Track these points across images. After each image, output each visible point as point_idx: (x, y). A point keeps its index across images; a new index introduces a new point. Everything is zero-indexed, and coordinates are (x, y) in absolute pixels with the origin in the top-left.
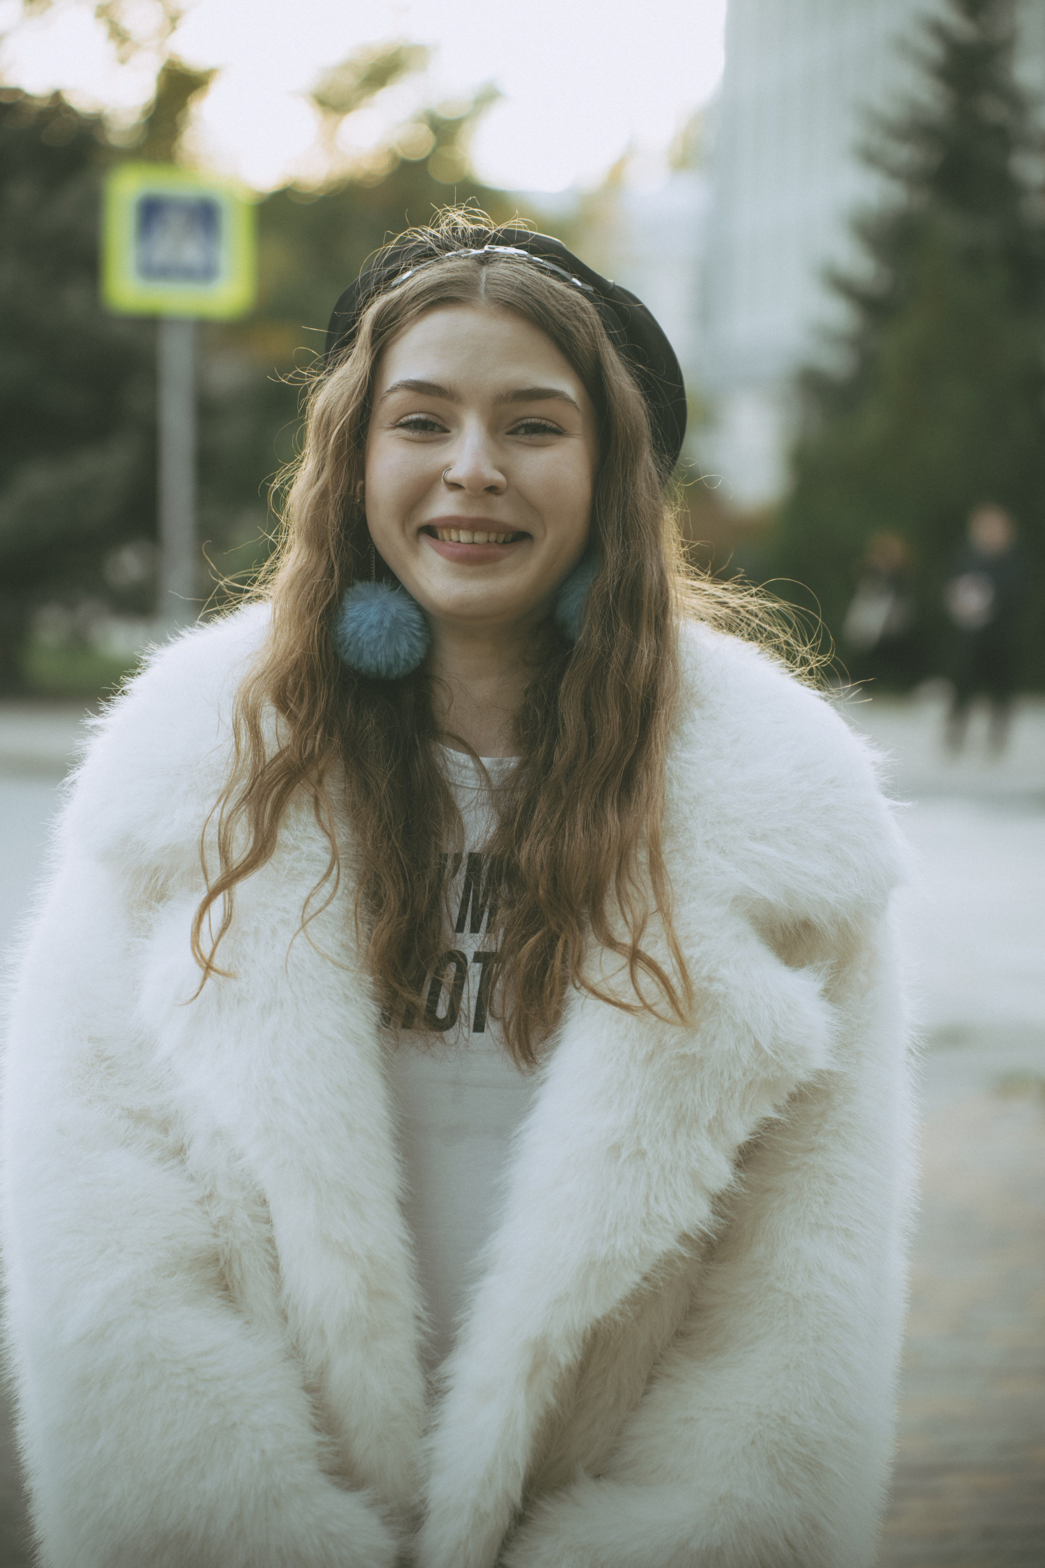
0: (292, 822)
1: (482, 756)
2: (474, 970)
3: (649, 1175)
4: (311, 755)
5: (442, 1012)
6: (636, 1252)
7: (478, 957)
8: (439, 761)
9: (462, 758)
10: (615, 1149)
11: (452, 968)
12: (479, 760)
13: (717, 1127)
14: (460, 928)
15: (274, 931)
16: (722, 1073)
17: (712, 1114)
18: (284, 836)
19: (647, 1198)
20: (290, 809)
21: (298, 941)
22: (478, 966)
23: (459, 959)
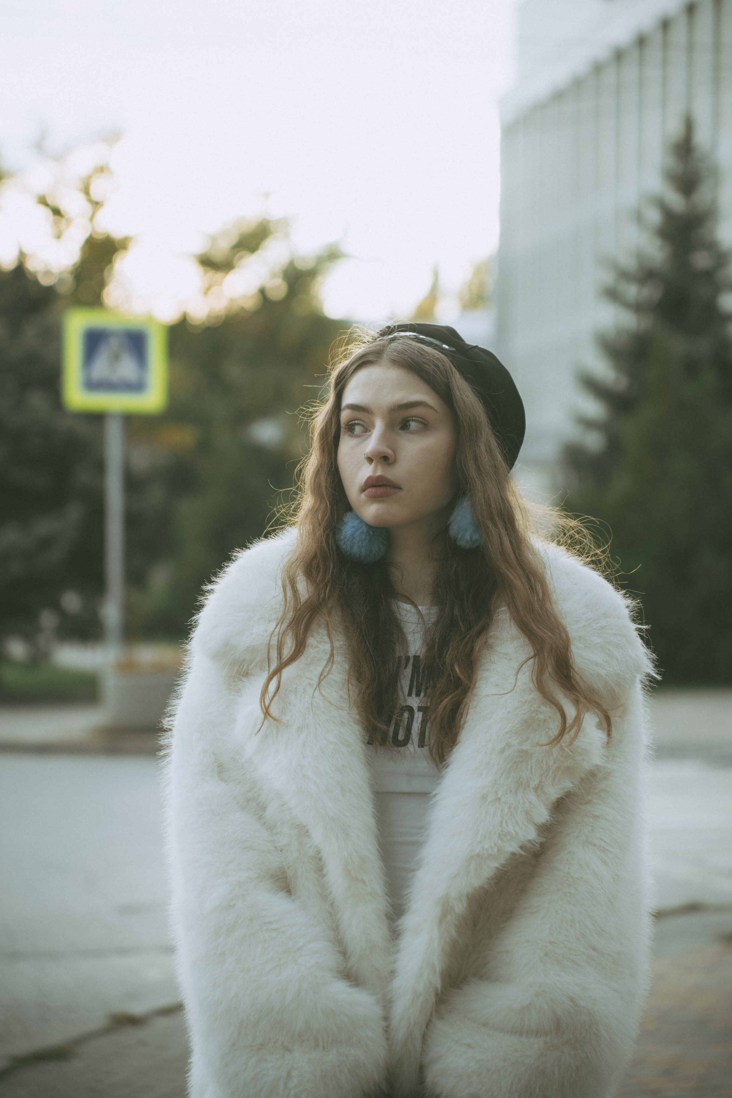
0: (315, 634)
1: (419, 606)
2: (418, 717)
3: (502, 810)
4: (324, 599)
5: (401, 737)
6: (496, 850)
7: (420, 709)
8: (395, 608)
9: (408, 607)
10: (484, 797)
11: (406, 715)
12: (418, 608)
13: (538, 789)
14: (410, 694)
15: (305, 689)
16: (542, 761)
17: (537, 781)
18: (311, 641)
19: (501, 823)
20: (314, 626)
21: (317, 693)
22: (421, 714)
23: (410, 710)
